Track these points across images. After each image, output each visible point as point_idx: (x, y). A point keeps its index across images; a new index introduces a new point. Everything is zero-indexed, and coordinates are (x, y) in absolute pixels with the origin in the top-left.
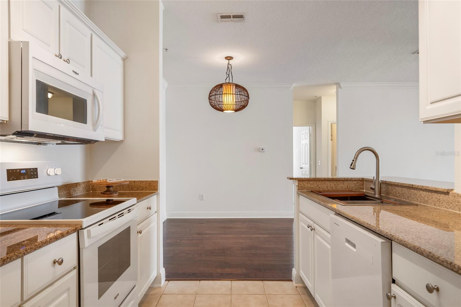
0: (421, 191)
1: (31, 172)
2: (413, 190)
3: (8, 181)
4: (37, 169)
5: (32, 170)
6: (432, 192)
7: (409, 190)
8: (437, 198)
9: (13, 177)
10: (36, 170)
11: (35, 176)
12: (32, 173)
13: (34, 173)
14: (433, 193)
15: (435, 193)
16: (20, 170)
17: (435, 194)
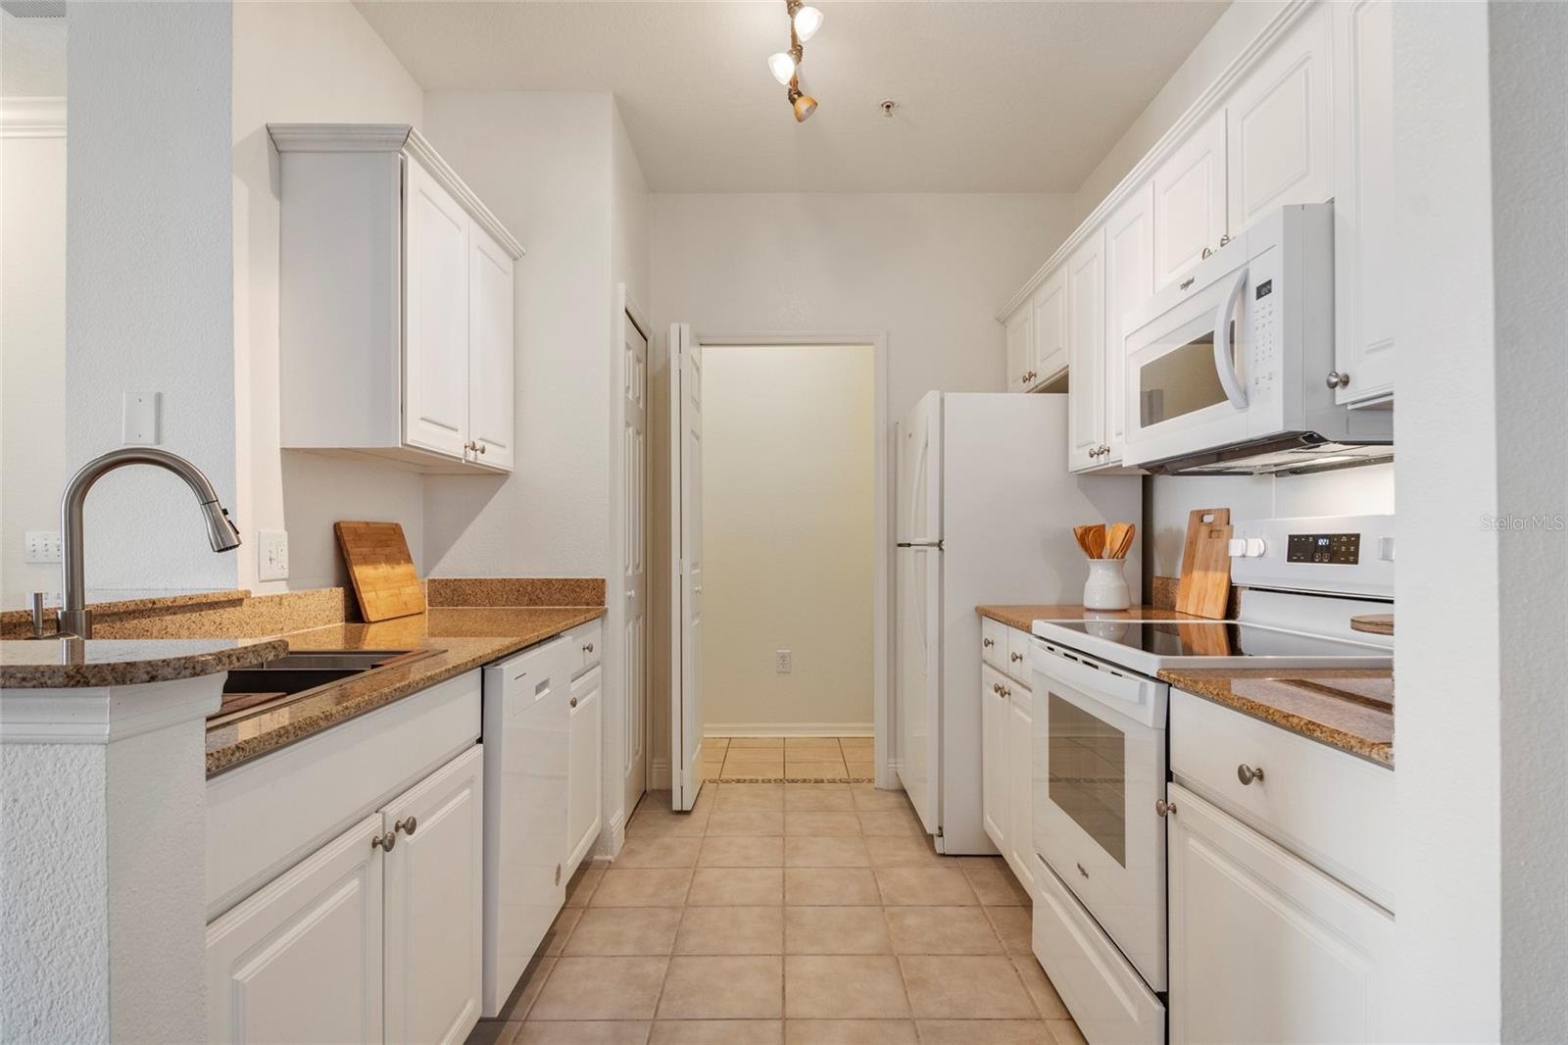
0: (167, 615)
1: (1343, 544)
2: (136, 621)
3: (1288, 561)
4: (1357, 536)
5: (1344, 539)
6: (201, 611)
7: (118, 624)
8: (215, 623)
9: (1299, 554)
10: (1354, 540)
11: (1351, 558)
12: (1343, 549)
13: (1348, 549)
14: (203, 613)
15: (210, 609)
16: (1317, 537)
17: (211, 612)
